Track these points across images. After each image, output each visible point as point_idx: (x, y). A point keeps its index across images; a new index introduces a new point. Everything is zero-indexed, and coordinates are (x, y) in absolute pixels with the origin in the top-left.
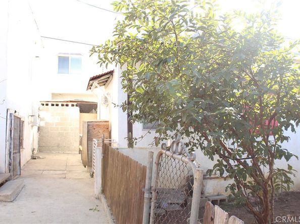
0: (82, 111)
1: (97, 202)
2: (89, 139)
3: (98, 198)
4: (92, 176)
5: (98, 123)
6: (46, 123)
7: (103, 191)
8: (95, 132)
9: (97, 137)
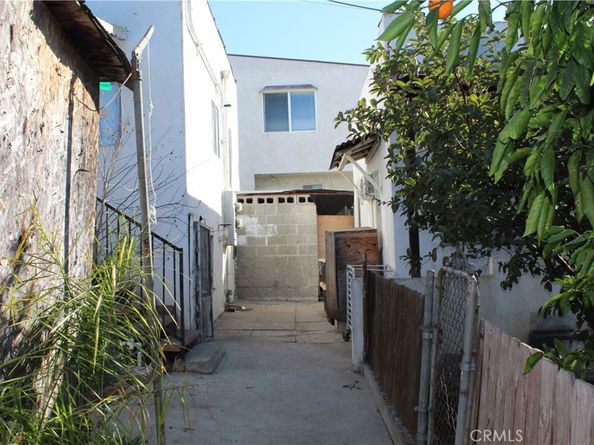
0: (321, 212)
1: (356, 377)
2: (340, 267)
3: (359, 372)
4: (347, 338)
5: (355, 235)
6: (250, 239)
7: (368, 358)
8: (351, 252)
9: (354, 261)
